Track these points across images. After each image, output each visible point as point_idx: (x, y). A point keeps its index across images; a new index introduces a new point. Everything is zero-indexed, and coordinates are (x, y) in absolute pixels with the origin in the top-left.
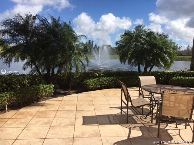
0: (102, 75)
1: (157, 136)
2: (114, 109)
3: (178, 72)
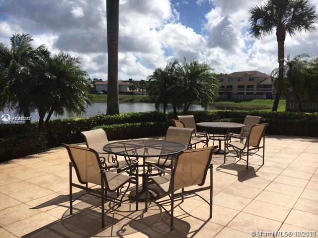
1: (170, 229)
2: (45, 209)
3: (94, 118)
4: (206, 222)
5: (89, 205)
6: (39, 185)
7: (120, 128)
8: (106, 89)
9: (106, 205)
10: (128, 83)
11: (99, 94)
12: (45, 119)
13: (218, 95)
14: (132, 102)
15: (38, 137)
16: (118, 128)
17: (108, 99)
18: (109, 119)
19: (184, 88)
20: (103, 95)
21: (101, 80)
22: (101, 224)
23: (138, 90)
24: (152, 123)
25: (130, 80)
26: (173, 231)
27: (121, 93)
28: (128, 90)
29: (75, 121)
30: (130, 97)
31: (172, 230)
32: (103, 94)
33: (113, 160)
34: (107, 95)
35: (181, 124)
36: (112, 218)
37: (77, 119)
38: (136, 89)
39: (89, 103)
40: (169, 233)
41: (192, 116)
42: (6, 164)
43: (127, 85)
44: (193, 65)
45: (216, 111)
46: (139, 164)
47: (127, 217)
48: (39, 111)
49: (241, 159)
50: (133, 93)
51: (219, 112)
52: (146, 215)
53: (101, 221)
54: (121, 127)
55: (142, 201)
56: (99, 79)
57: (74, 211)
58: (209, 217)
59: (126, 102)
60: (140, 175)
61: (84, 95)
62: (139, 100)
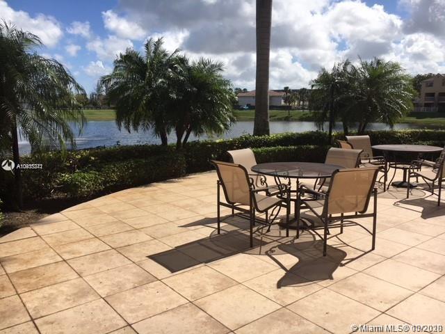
0: (93, 158)
1: (322, 255)
2: (193, 228)
3: (238, 139)
4: (366, 253)
5: (236, 228)
6: (184, 207)
7: (270, 152)
8: (253, 102)
9: (255, 229)
10: (283, 94)
11: (243, 109)
12: (182, 140)
13: (412, 108)
14: (287, 119)
15: (177, 159)
16: (267, 152)
17: (256, 115)
18: (256, 141)
19: (360, 98)
20: (249, 111)
21: (245, 90)
22: (249, 244)
23: (296, 103)
24: (312, 147)
25: (286, 88)
26: (326, 257)
27: (272, 107)
28: (283, 103)
29: (215, 143)
30: (285, 113)
31: (324, 255)
32: (247, 109)
33: (262, 182)
34: (253, 111)
35: (349, 145)
36: (261, 241)
37: (218, 141)
38: (294, 101)
39: (232, 120)
40: (320, 258)
41: (368, 136)
42: (146, 186)
43: (281, 96)
44: (375, 66)
45: (409, 130)
46: (291, 189)
47: (276, 241)
48: (176, 129)
49: (433, 194)
50: (289, 108)
51: (413, 133)
52: (296, 241)
53: (249, 242)
54: (272, 151)
55: (293, 228)
56: (242, 89)
57: (221, 232)
58: (371, 248)
59: (280, 120)
60: (293, 200)
61: (227, 110)
62: (296, 118)
